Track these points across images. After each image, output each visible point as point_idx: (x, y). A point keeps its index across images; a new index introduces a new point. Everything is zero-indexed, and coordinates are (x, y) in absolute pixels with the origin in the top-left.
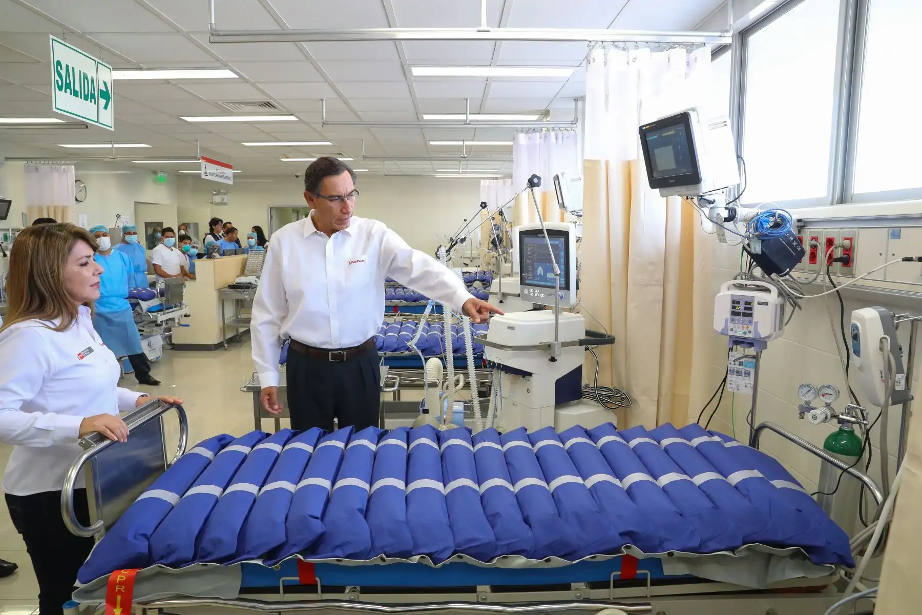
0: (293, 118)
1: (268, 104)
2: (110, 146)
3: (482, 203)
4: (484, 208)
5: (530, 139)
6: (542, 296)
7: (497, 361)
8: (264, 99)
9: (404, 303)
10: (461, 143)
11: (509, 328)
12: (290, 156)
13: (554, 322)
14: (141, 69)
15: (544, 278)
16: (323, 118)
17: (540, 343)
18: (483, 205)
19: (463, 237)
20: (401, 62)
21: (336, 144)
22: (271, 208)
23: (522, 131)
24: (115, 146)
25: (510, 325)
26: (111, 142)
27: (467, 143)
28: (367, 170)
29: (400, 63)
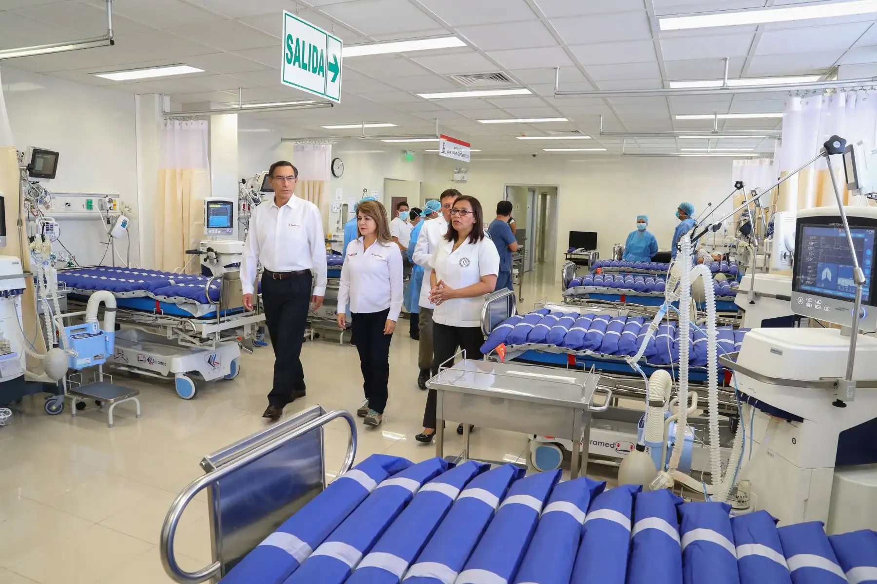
0: (525, 92)
1: (499, 76)
2: (361, 126)
3: (737, 183)
4: (739, 188)
5: (807, 103)
6: (827, 309)
7: (750, 393)
8: (495, 70)
9: (633, 292)
10: (713, 117)
11: (773, 351)
12: (526, 134)
13: (848, 349)
14: (372, 43)
15: (833, 285)
16: (555, 88)
17: (821, 378)
18: (739, 185)
19: (717, 223)
20: (647, 13)
21: (573, 121)
22: (507, 186)
23: (797, 95)
24: (366, 126)
25: (775, 348)
26: (362, 123)
27: (719, 117)
28: (605, 150)
29: (645, 15)
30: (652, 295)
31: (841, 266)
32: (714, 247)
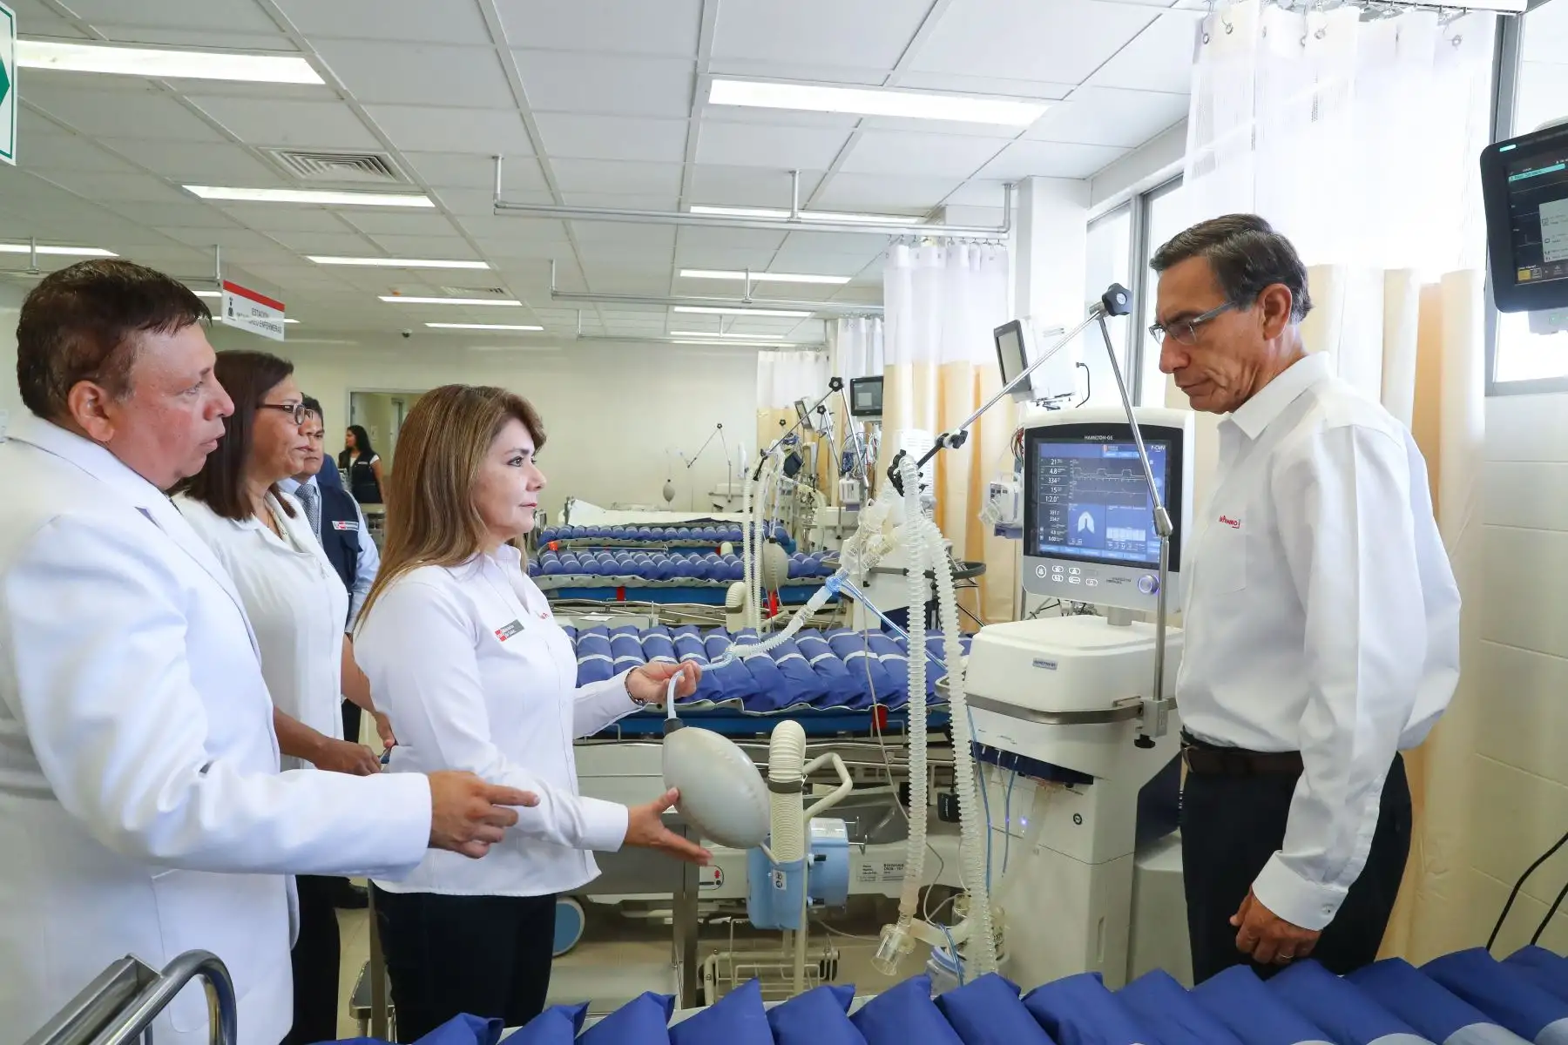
0: (424, 202)
1: (376, 163)
2: (26, 249)
4: (836, 389)
6: (1091, 582)
7: (1001, 745)
8: (370, 147)
9: (641, 581)
10: (741, 276)
11: (1038, 663)
12: (400, 291)
16: (495, 195)
17: (1116, 704)
20: (696, 64)
21: (497, 268)
22: (352, 393)
24: (40, 250)
25: (1039, 657)
26: (29, 240)
27: (753, 276)
28: (541, 328)
29: (690, 69)
30: (674, 585)
31: (1111, 508)
32: (729, 498)
